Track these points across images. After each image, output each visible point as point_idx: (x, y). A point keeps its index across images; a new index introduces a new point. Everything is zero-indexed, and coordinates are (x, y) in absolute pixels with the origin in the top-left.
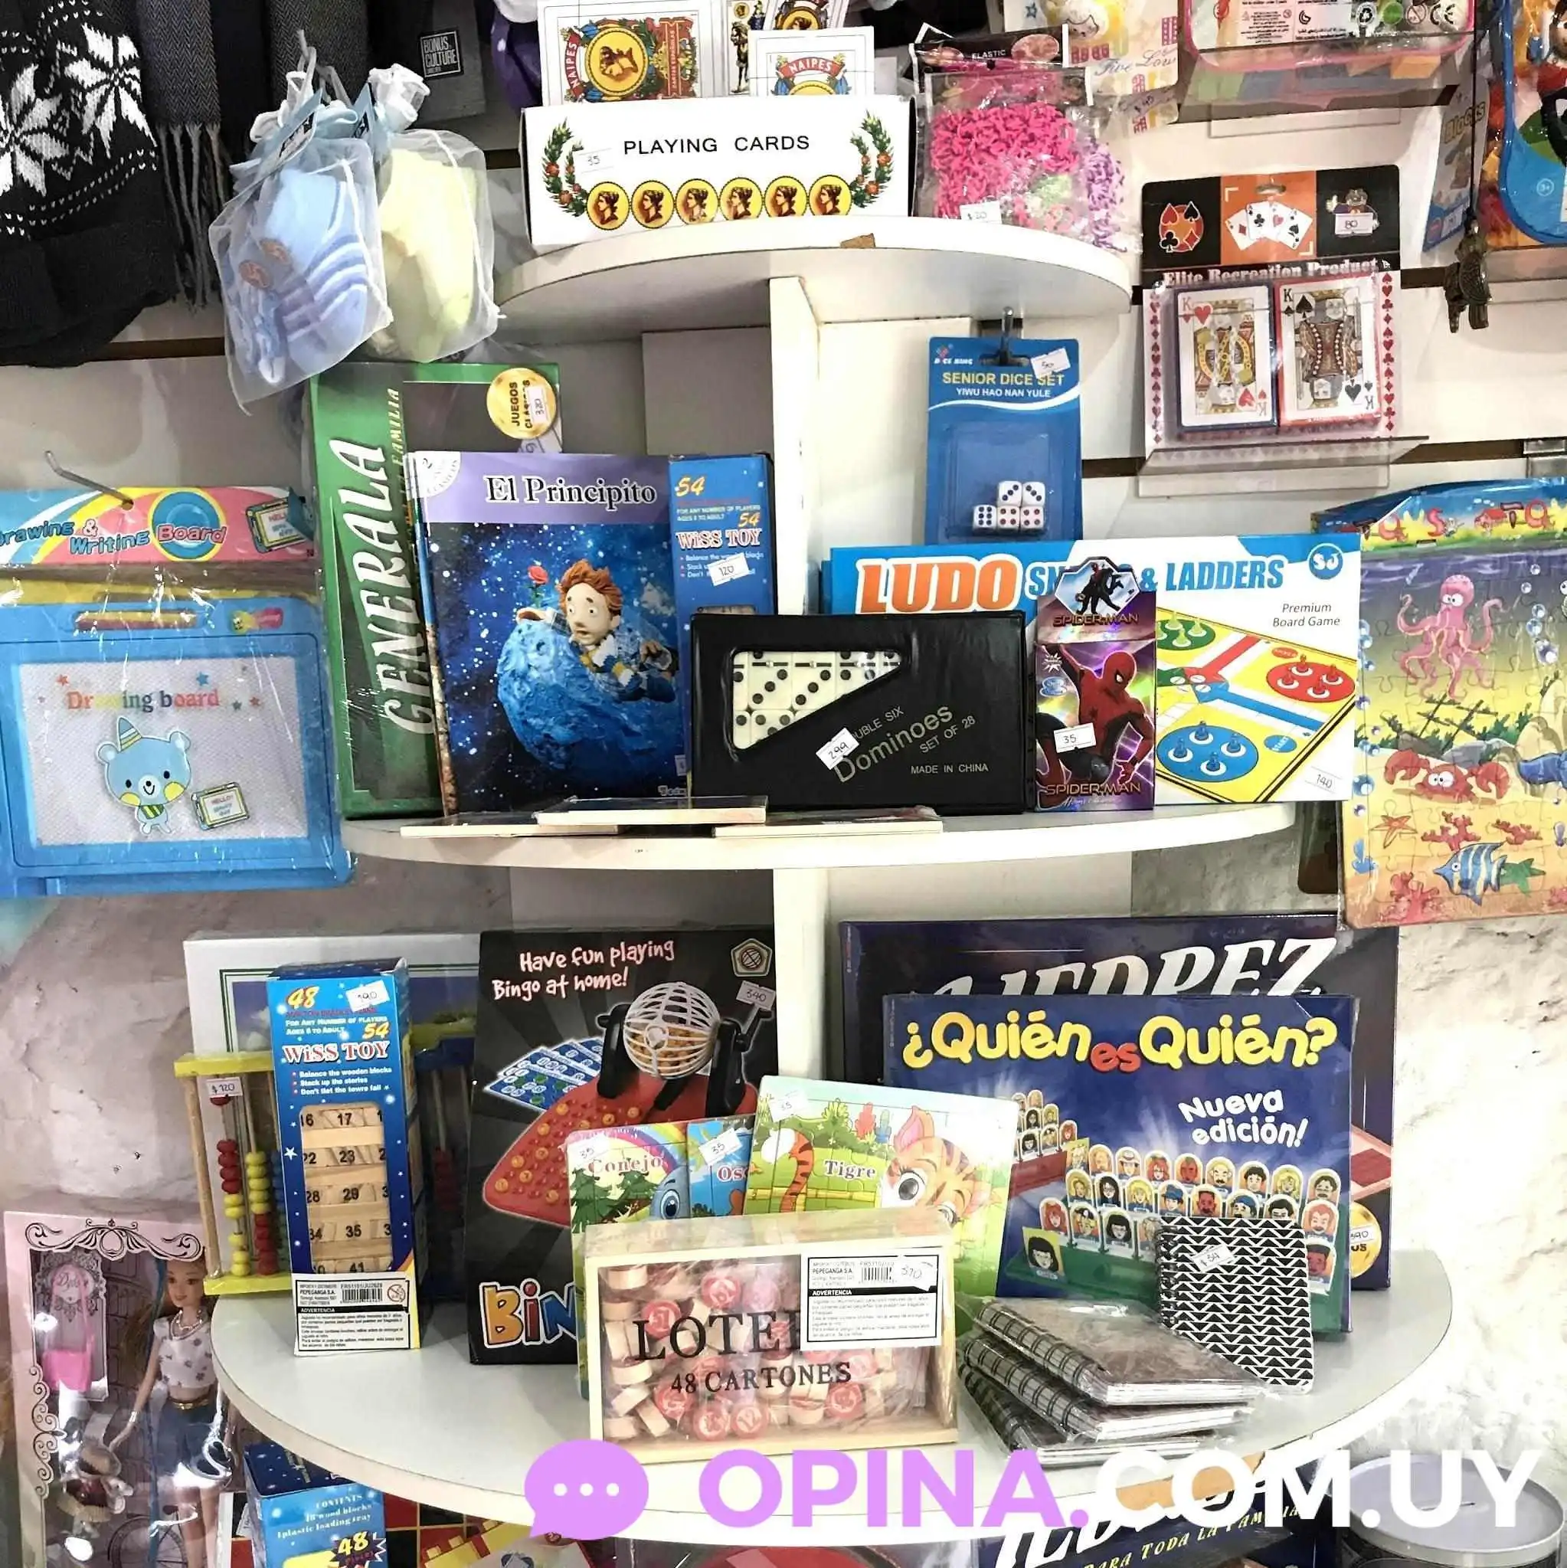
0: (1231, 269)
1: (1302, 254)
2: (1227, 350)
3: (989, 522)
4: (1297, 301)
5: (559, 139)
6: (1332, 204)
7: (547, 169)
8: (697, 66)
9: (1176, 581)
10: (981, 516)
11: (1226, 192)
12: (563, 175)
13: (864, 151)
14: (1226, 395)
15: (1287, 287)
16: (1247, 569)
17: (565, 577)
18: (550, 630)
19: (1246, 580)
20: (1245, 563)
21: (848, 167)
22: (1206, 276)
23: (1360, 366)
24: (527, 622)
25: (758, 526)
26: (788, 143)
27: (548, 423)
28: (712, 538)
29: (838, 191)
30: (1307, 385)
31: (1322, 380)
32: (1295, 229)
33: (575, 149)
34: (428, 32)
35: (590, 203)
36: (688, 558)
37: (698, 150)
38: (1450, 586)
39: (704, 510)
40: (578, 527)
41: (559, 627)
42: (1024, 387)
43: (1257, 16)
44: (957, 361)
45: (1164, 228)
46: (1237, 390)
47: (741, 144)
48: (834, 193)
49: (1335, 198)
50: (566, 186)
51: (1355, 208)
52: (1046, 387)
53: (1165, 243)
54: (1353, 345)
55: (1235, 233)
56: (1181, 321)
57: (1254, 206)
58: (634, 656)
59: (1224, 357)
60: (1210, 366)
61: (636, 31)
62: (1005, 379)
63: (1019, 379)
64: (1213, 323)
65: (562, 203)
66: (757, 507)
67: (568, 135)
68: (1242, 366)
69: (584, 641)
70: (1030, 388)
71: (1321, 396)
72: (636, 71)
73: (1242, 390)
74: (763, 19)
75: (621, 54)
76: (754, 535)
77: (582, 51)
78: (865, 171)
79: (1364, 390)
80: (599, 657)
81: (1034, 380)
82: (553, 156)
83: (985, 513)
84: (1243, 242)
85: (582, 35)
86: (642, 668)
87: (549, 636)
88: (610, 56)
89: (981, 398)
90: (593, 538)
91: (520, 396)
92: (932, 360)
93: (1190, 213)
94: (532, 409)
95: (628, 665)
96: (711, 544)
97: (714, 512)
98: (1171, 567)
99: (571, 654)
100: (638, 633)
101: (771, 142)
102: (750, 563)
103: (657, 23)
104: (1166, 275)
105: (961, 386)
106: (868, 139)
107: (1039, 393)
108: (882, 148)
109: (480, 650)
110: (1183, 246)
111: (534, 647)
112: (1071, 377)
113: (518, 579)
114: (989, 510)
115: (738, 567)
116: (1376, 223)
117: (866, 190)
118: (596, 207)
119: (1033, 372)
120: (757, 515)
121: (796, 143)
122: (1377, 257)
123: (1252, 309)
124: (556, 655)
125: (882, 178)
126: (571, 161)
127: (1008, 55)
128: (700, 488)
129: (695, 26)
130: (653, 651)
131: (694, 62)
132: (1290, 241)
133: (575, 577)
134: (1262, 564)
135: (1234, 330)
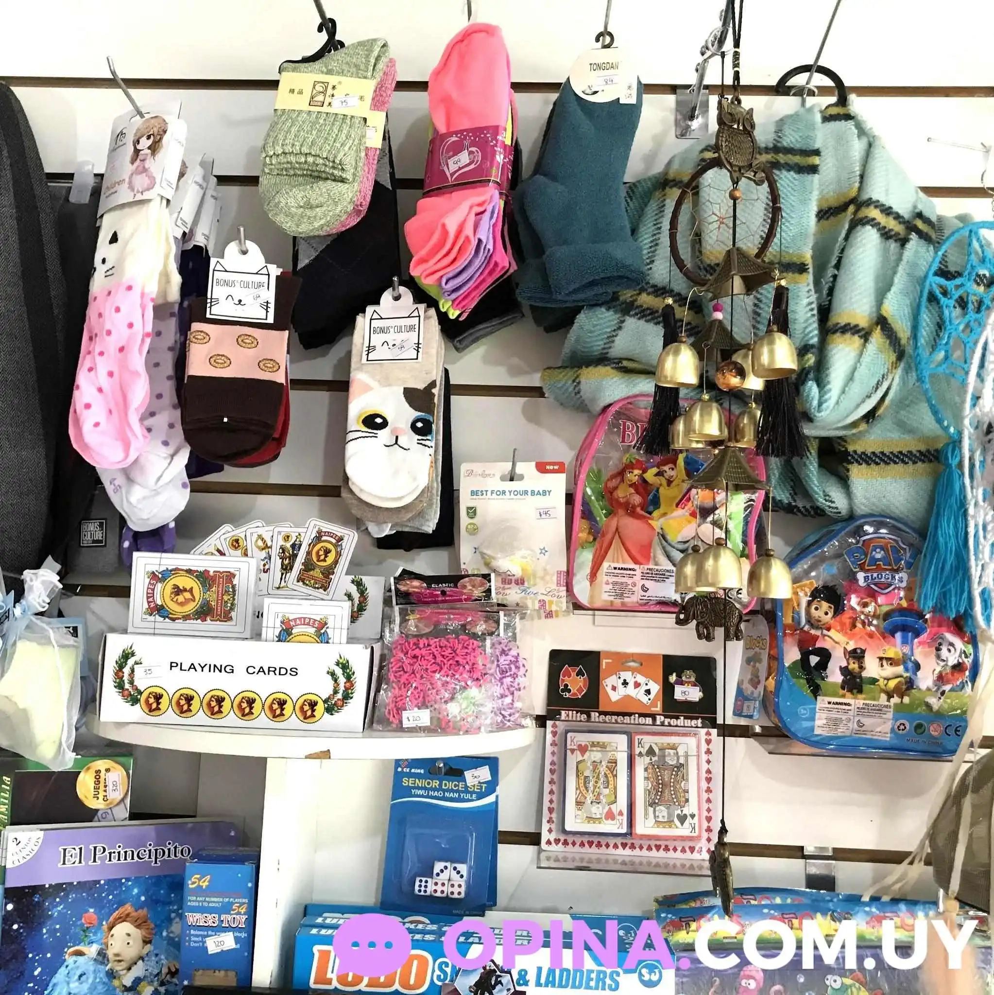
0: (606, 713)
1: (653, 709)
2: (598, 777)
3: (425, 891)
4: (647, 747)
5: (126, 656)
6: (673, 678)
7: (116, 674)
8: (236, 602)
9: (543, 981)
10: (420, 886)
11: (604, 663)
12: (126, 678)
13: (336, 680)
14: (597, 811)
15: (640, 737)
16: (593, 976)
17: (111, 919)
18: (92, 962)
19: (592, 984)
20: (592, 971)
21: (324, 689)
22: (589, 716)
23: (687, 801)
24: (74, 958)
25: (245, 914)
26: (283, 671)
27: (120, 797)
28: (211, 919)
29: (316, 704)
30: (651, 810)
31: (662, 808)
32: (648, 692)
33: (136, 663)
34: (88, 518)
35: (143, 698)
36: (192, 932)
37: (220, 671)
38: (747, 973)
39: (207, 899)
40: (128, 880)
41: (100, 959)
42: (457, 791)
43: (615, 583)
44: (413, 770)
45: (563, 681)
46: (603, 808)
47: (251, 670)
48: (313, 705)
49: (674, 674)
50: (127, 686)
51: (688, 683)
52: (474, 792)
53: (563, 691)
54: (682, 784)
55: (609, 689)
56: (569, 752)
57: (622, 673)
58: (158, 974)
59: (596, 782)
60: (587, 788)
61: (197, 577)
62: (446, 785)
63: (455, 786)
64: (590, 757)
65: (123, 696)
66: (246, 901)
67: (133, 654)
68: (607, 790)
69: (118, 967)
70: (463, 792)
71: (660, 819)
72: (194, 601)
73: (607, 808)
74: (300, 545)
75: (185, 590)
76: (242, 920)
77: (159, 586)
78: (336, 692)
79: (689, 818)
80: (128, 981)
81: (466, 787)
82: (121, 666)
83: (423, 884)
84: (614, 697)
85: (160, 576)
86: (162, 984)
87: (91, 967)
88: (178, 591)
89: (428, 797)
90: (139, 887)
91: (102, 780)
92: (396, 768)
93: (580, 673)
94: (110, 787)
95: (151, 983)
96: (210, 923)
97: (215, 901)
98: (540, 969)
99: (105, 980)
100: (163, 957)
101: (272, 670)
102: (237, 940)
103: (211, 573)
104: (563, 712)
105: (414, 788)
106: (339, 672)
107: (469, 796)
108: (349, 678)
109: (31, 985)
110: (575, 694)
111: (76, 977)
112: (491, 786)
113: (72, 925)
114: (426, 882)
115: (228, 942)
116: (701, 694)
117: (335, 704)
118: (147, 701)
119: (465, 781)
120: (246, 905)
121: (289, 671)
122: (702, 718)
123: (616, 750)
124: (94, 982)
125: (347, 697)
126: (133, 670)
127: (456, 586)
128: (206, 883)
129: (237, 577)
130: (173, 970)
131: (234, 599)
132: (645, 699)
133: (120, 918)
134: (605, 973)
135: (603, 763)
